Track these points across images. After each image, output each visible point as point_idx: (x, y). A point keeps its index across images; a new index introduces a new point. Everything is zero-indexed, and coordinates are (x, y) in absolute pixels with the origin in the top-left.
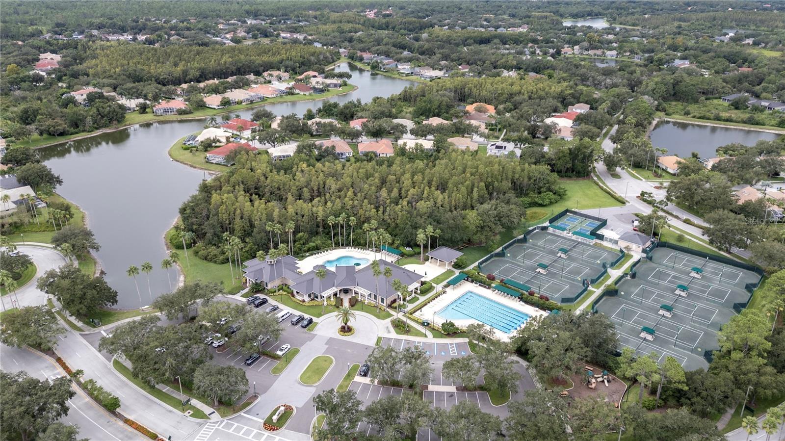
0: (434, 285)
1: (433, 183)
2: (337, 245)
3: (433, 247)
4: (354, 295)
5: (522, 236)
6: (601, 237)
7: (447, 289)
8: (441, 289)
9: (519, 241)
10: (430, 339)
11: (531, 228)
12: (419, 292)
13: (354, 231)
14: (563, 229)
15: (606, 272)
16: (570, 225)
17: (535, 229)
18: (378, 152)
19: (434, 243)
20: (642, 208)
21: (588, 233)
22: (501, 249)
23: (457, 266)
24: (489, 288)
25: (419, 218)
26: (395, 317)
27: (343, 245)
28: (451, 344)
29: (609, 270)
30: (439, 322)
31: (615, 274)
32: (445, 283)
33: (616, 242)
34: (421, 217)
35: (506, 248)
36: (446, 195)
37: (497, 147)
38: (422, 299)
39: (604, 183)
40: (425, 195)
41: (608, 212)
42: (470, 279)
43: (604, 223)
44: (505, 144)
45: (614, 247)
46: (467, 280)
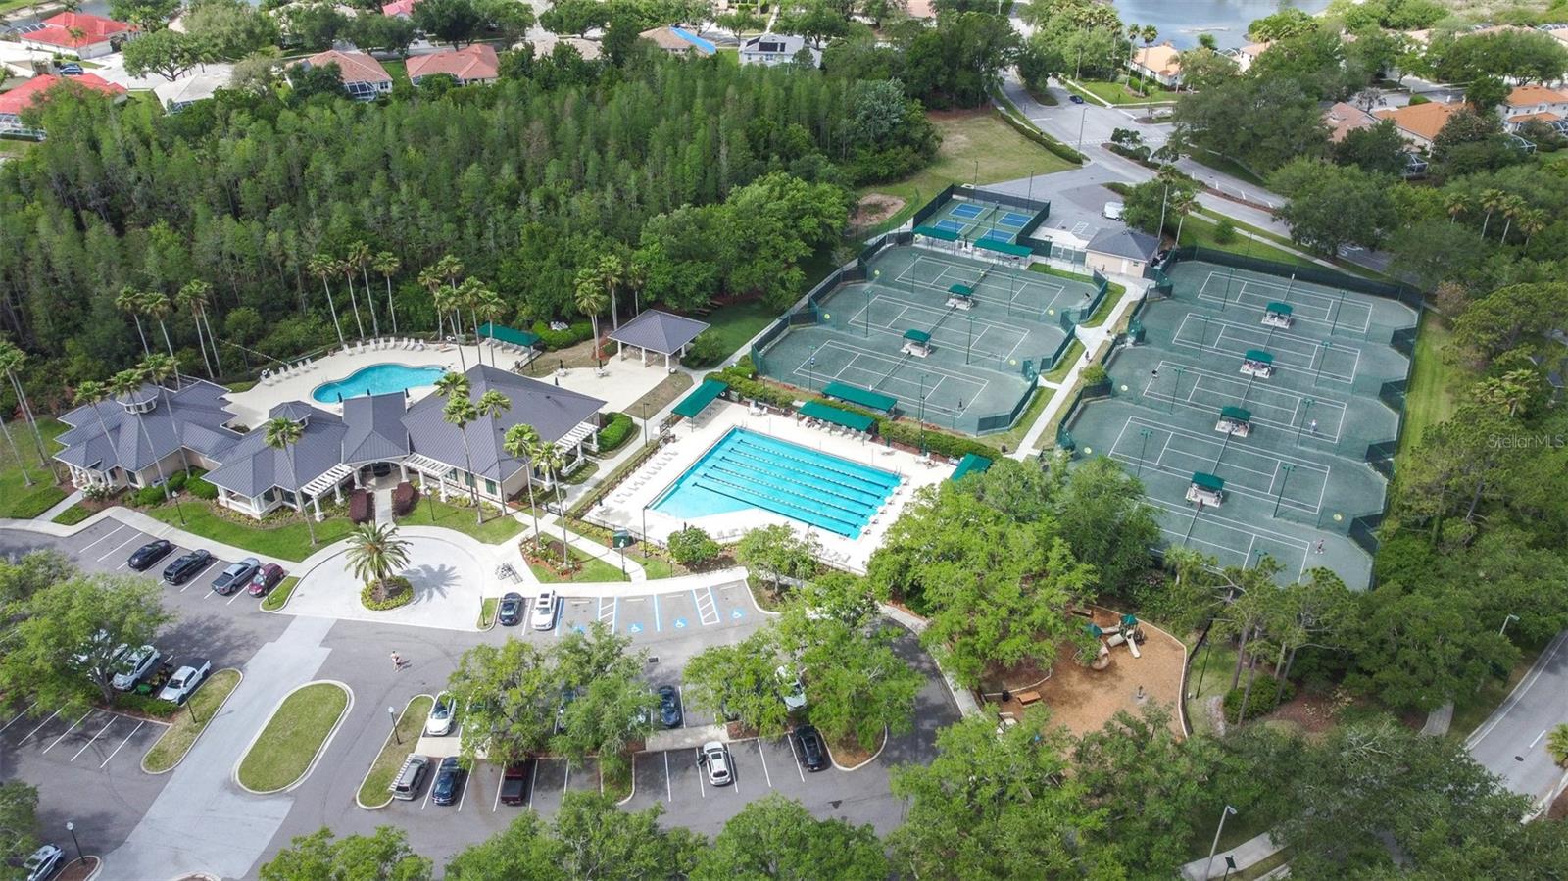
0: (636, 420)
1: (611, 142)
2: (353, 336)
3: (627, 313)
4: (405, 480)
5: (854, 263)
6: (1044, 248)
7: (673, 431)
8: (657, 431)
9: (848, 276)
10: (640, 585)
11: (872, 241)
12: (594, 447)
13: (395, 293)
14: (952, 237)
15: (1072, 335)
16: (966, 224)
17: (882, 242)
18: (461, 76)
19: (628, 304)
20: (1121, 171)
21: (1012, 241)
22: (805, 300)
23: (694, 360)
24: (787, 414)
25: (578, 236)
26: (531, 533)
27: (369, 334)
28: (701, 592)
29: (1080, 330)
30: (660, 528)
31: (1094, 338)
32: (666, 412)
33: (1079, 258)
34: (585, 234)
35: (817, 297)
36: (647, 171)
37: (764, 47)
38: (606, 467)
39: (1024, 119)
40: (591, 175)
41: (1048, 187)
42: (734, 394)
43: (1043, 214)
44: (780, 39)
45: (1078, 270)
46: (727, 398)
